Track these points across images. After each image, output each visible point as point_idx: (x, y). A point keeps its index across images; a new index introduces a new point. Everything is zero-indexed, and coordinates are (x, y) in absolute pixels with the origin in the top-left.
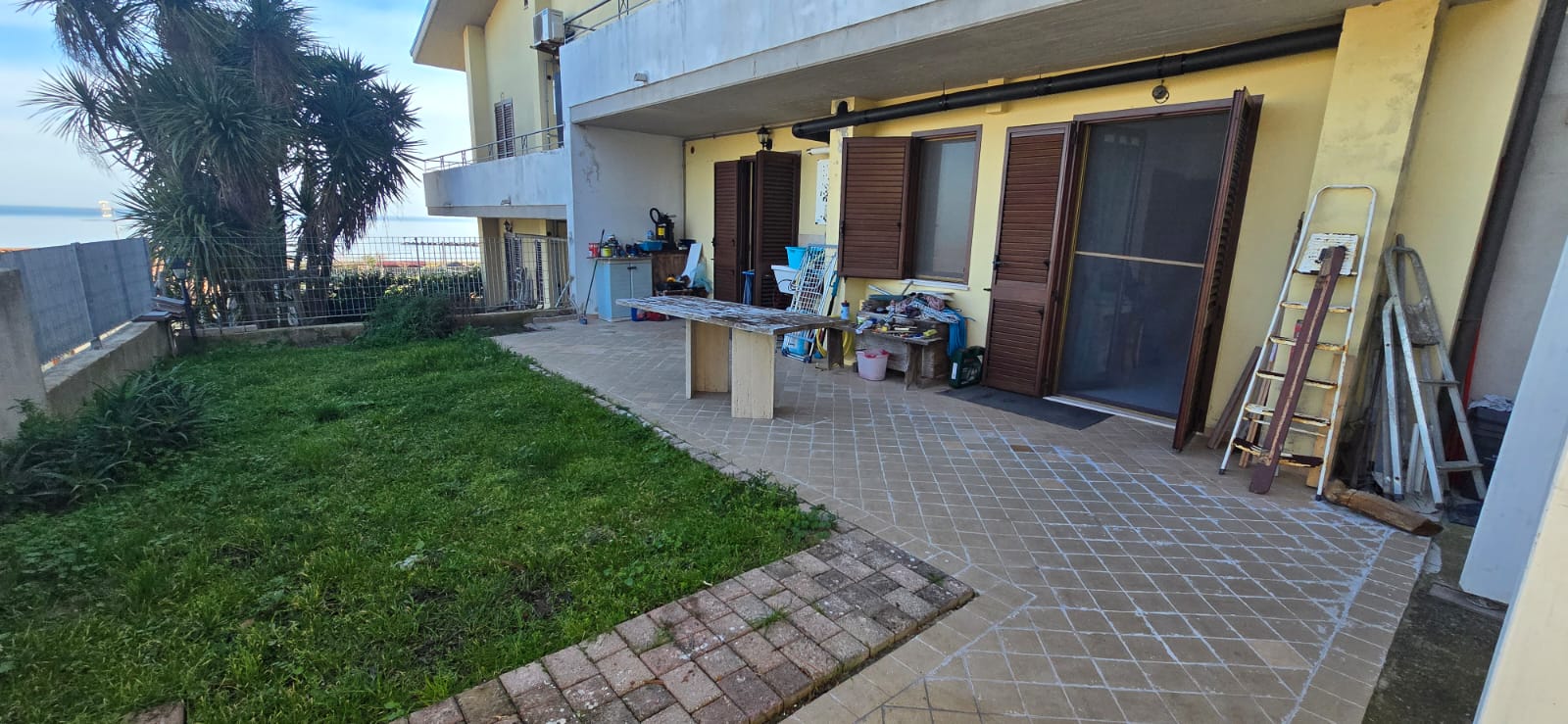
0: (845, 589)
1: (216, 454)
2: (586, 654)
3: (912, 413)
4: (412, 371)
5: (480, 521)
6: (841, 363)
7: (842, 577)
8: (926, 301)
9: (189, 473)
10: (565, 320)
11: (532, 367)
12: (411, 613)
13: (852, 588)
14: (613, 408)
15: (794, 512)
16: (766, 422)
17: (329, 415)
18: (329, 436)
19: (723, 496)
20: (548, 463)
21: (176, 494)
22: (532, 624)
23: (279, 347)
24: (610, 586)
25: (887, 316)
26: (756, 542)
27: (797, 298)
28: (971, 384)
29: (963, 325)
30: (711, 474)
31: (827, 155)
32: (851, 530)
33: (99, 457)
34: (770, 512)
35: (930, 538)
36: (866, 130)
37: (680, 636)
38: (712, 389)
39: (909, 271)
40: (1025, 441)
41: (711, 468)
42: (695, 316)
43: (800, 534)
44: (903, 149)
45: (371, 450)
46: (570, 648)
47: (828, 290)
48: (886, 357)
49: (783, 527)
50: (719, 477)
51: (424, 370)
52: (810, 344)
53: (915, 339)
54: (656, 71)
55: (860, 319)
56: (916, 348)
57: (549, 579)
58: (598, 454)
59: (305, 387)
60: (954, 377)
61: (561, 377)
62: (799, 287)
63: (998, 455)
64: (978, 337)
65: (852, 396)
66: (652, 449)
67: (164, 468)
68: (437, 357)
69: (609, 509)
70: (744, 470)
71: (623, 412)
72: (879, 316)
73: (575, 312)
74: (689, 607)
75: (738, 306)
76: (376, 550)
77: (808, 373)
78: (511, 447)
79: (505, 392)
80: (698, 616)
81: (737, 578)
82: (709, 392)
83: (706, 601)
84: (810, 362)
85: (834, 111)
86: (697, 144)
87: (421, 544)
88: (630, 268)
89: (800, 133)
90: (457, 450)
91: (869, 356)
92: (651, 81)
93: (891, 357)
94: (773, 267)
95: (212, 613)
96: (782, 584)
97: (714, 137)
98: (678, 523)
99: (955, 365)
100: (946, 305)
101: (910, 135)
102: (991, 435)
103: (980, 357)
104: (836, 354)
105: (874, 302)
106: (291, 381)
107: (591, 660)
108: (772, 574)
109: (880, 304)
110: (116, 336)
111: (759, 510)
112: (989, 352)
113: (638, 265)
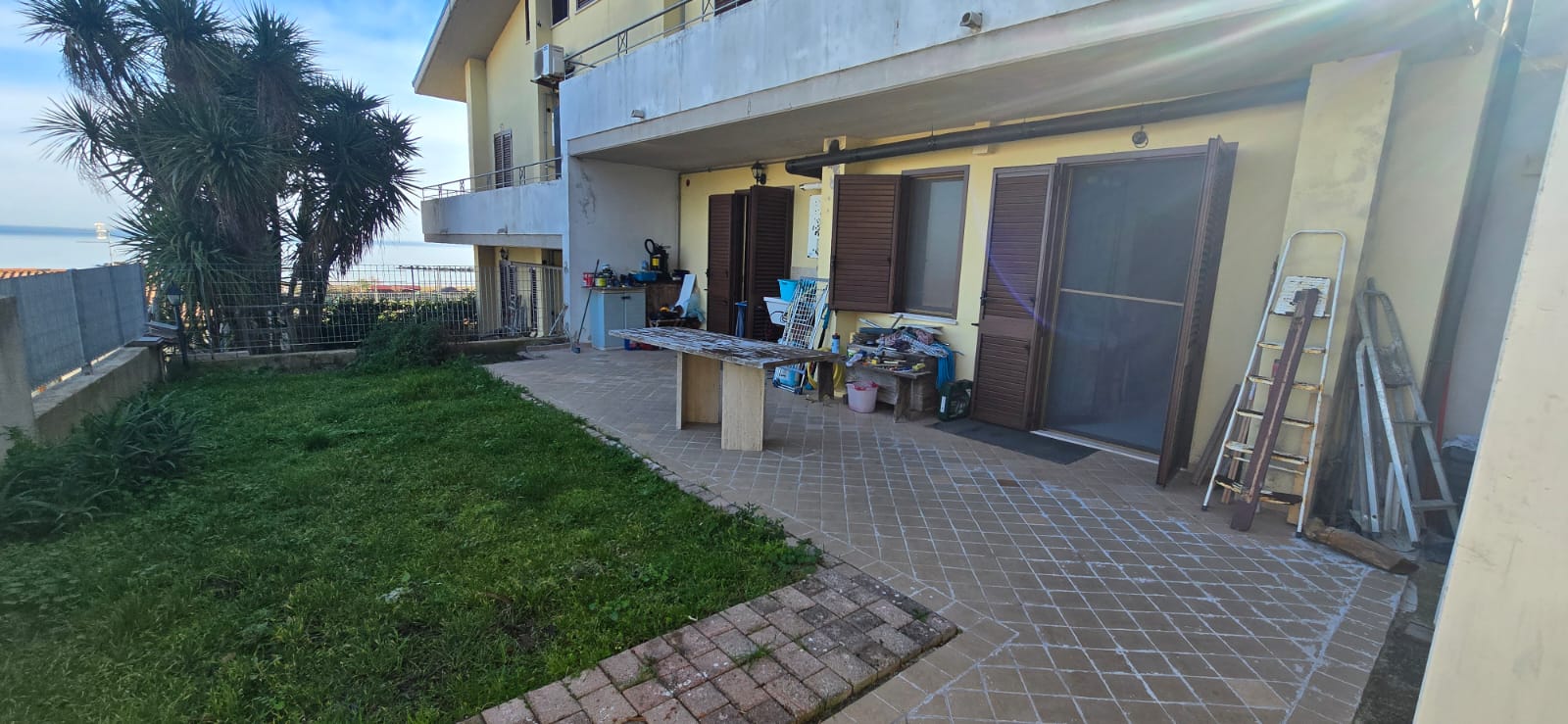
0: (829, 625)
1: (203, 483)
2: (569, 690)
3: (900, 446)
4: (402, 399)
5: (466, 553)
6: (831, 395)
7: (827, 613)
8: (915, 335)
9: (177, 502)
10: (558, 348)
11: (523, 395)
12: (395, 646)
13: (837, 625)
14: (604, 439)
15: (780, 546)
16: (753, 454)
17: (318, 444)
18: (320, 464)
19: (710, 530)
20: (537, 495)
21: (161, 523)
22: (516, 659)
23: (270, 373)
24: (595, 620)
25: (877, 349)
26: (742, 577)
27: (788, 331)
28: (960, 417)
29: (951, 358)
30: (699, 506)
31: (819, 191)
32: (837, 565)
33: (86, 485)
34: (756, 546)
35: (915, 573)
36: (858, 168)
37: (663, 672)
38: (702, 420)
39: (899, 305)
40: (1012, 476)
41: (699, 500)
42: (687, 348)
43: (785, 568)
44: (892, 187)
45: (359, 481)
46: (554, 684)
47: (819, 322)
48: (876, 390)
49: (769, 562)
50: (708, 509)
51: (416, 398)
52: (801, 376)
53: (904, 372)
54: (653, 108)
55: (851, 351)
56: (905, 382)
57: (534, 613)
58: (587, 485)
59: (297, 415)
60: (942, 410)
61: (552, 407)
62: (791, 320)
63: (985, 490)
64: (967, 371)
65: (842, 428)
66: (643, 481)
67: (151, 497)
68: (429, 385)
69: (596, 541)
70: (732, 503)
71: (613, 443)
72: (870, 350)
73: (568, 340)
74: (674, 642)
75: (730, 339)
76: (364, 582)
77: (798, 405)
78: (500, 478)
79: (496, 422)
80: (682, 652)
81: (722, 613)
82: (700, 423)
83: (690, 637)
84: (801, 393)
85: (826, 149)
86: (692, 177)
87: (406, 577)
88: (624, 298)
89: (793, 169)
90: (447, 481)
91: (859, 389)
92: (647, 118)
93: (881, 390)
94: (766, 299)
95: (194, 646)
96: (767, 620)
97: (709, 170)
98: (665, 557)
99: (944, 399)
100: (935, 339)
101: (900, 173)
102: (977, 469)
103: (969, 391)
104: (826, 387)
105: (865, 334)
106: (281, 408)
107: (573, 696)
108: (757, 610)
109: (870, 337)
110: (107, 361)
111: (746, 543)
112: (977, 387)
113: (632, 295)
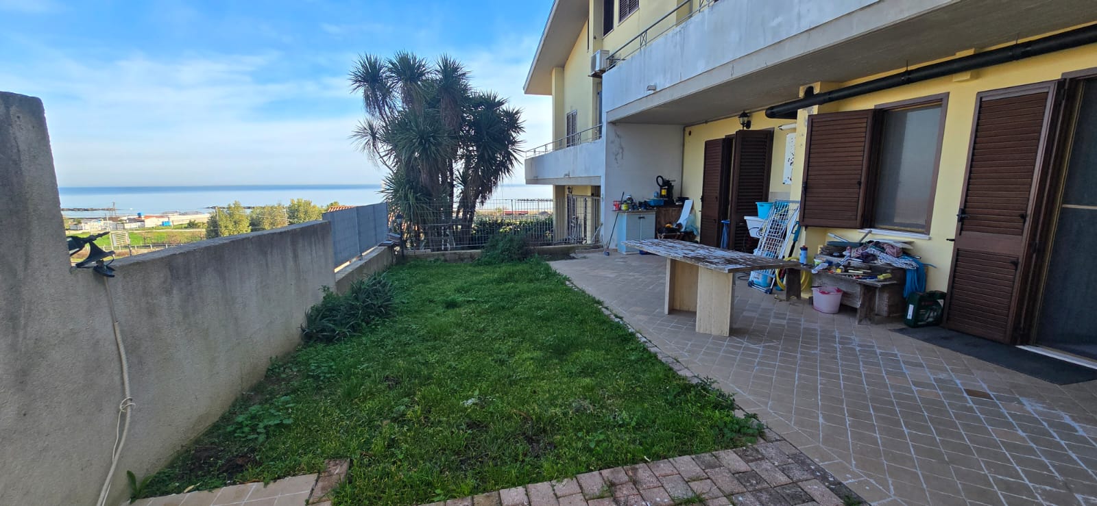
0: (760, 491)
1: (396, 322)
2: (554, 490)
3: (860, 345)
4: (499, 281)
5: (515, 382)
6: (799, 296)
7: (760, 480)
8: (883, 248)
9: (382, 332)
10: (593, 252)
11: (567, 283)
12: (465, 434)
13: (767, 492)
14: (612, 317)
15: (728, 416)
16: (722, 338)
17: (451, 305)
18: (451, 317)
19: (675, 393)
20: (561, 351)
21: (374, 342)
22: (527, 459)
23: (439, 263)
24: (580, 445)
25: (843, 260)
26: (693, 435)
27: (763, 241)
28: (929, 325)
29: (922, 271)
30: (670, 373)
31: (794, 130)
32: (777, 440)
33: (349, 318)
34: (708, 412)
35: (854, 462)
36: (830, 107)
37: (618, 494)
38: (685, 308)
39: (869, 221)
40: (985, 387)
41: (671, 369)
42: (673, 255)
43: (729, 435)
44: (865, 120)
45: (467, 329)
46: (545, 483)
47: (790, 237)
48: (840, 295)
49: (717, 426)
50: (675, 375)
51: (506, 281)
52: (772, 279)
53: (868, 281)
54: (661, 82)
55: (817, 261)
56: (869, 291)
57: (545, 431)
58: (595, 347)
59: (445, 287)
60: (910, 316)
61: (583, 292)
62: (765, 234)
63: (946, 396)
64: (940, 282)
65: (804, 324)
66: (632, 349)
67: (373, 327)
68: (514, 274)
69: (592, 389)
70: (696, 375)
71: (617, 320)
72: (835, 260)
73: (603, 247)
74: (631, 474)
75: (708, 249)
76: (456, 391)
77: (767, 302)
78: (541, 337)
79: (547, 299)
80: (635, 483)
81: (671, 459)
82: (681, 310)
83: (643, 472)
84: (770, 293)
85: (801, 95)
86: (693, 128)
87: (477, 392)
88: (640, 218)
89: (771, 114)
90: (511, 335)
91: (823, 293)
92: (658, 90)
93: (845, 295)
94: (746, 218)
95: (373, 412)
96: (706, 473)
97: (706, 122)
98: (638, 407)
99: (911, 307)
100: (905, 252)
101: (873, 107)
102: (943, 376)
103: (941, 302)
104: (793, 289)
105: (832, 247)
106: (440, 283)
107: (555, 495)
108: (700, 463)
109: (838, 249)
110: (369, 254)
111: (702, 408)
112: (951, 298)
113: (646, 216)
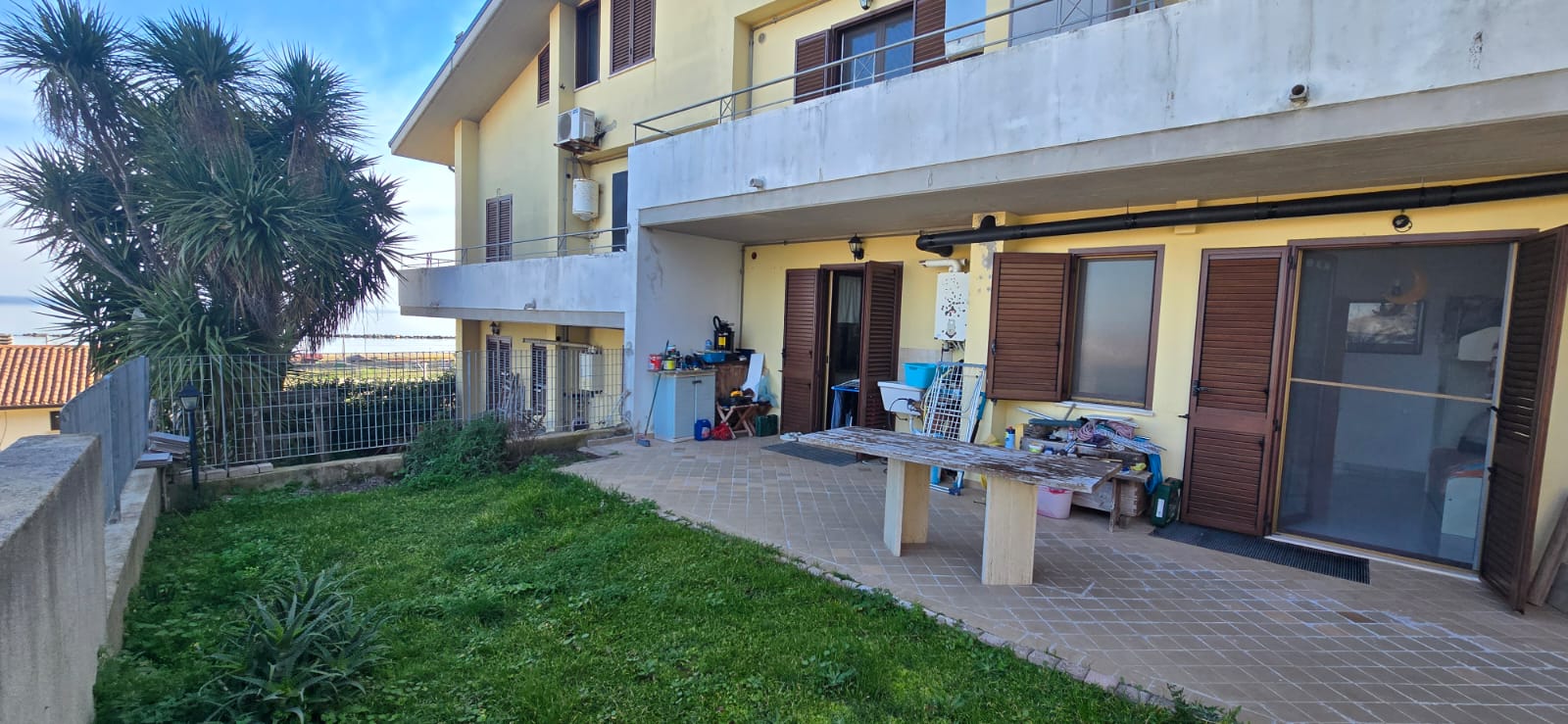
8: (1108, 427)
10: (618, 441)
25: (1063, 444)
29: (1159, 455)
30: (1083, 689)
44: (1059, 265)
47: (970, 412)
48: (1071, 493)
50: (1098, 692)
53: (1124, 474)
54: (773, 178)
55: (1033, 448)
56: (1118, 484)
60: (1160, 514)
64: (1173, 467)
72: (1055, 445)
73: (631, 431)
85: (977, 225)
86: (759, 250)
88: (695, 382)
89: (925, 245)
92: (767, 188)
93: (1074, 492)
94: (880, 384)
97: (785, 243)
99: (1161, 503)
100: (1134, 433)
101: (1067, 252)
103: (1179, 491)
105: (1036, 427)
109: (1046, 429)
110: (133, 498)
112: (1191, 486)
113: (702, 379)
